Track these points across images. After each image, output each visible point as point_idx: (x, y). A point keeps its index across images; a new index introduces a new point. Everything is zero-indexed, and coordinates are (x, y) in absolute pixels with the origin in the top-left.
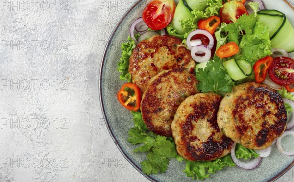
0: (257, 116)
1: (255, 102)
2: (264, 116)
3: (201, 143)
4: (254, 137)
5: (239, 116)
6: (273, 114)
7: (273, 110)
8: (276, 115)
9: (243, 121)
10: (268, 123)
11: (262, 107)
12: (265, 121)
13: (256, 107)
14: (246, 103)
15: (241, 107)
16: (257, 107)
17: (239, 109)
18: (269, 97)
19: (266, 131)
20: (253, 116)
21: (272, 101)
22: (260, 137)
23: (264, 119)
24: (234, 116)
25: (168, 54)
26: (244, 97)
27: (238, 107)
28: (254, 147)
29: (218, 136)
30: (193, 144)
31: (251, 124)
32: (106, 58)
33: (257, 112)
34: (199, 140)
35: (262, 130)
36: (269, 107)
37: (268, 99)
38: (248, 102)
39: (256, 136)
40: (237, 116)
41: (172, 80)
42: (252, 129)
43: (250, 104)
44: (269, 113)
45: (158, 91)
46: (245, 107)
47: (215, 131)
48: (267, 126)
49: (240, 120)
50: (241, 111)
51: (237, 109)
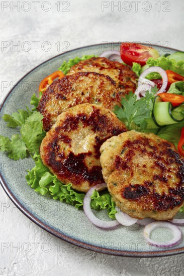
0: (148, 170)
1: (159, 158)
2: (155, 177)
3: (69, 151)
4: (126, 184)
5: (130, 151)
6: (168, 185)
7: (172, 183)
8: (170, 189)
9: (130, 159)
10: (154, 186)
11: (163, 169)
12: (153, 183)
13: (155, 163)
14: (149, 150)
15: (139, 147)
16: (157, 164)
17: (135, 146)
18: (178, 168)
19: (145, 191)
20: (144, 166)
21: (178, 175)
22: (132, 189)
23: (154, 179)
24: (124, 146)
25: (116, 77)
26: (152, 144)
27: (137, 143)
28: (118, 192)
29: (93, 161)
30: (61, 144)
31: (136, 170)
32: (65, 55)
33: (153, 167)
34: (71, 146)
35: (143, 186)
36: (170, 177)
37: (174, 169)
38: (152, 150)
39: (130, 184)
40: (127, 149)
41: (98, 82)
42: (132, 174)
43: (151, 154)
44: (164, 181)
45: (77, 81)
46: (144, 151)
47: (94, 154)
48: (151, 189)
49: (127, 155)
50: (136, 149)
51: (134, 143)
